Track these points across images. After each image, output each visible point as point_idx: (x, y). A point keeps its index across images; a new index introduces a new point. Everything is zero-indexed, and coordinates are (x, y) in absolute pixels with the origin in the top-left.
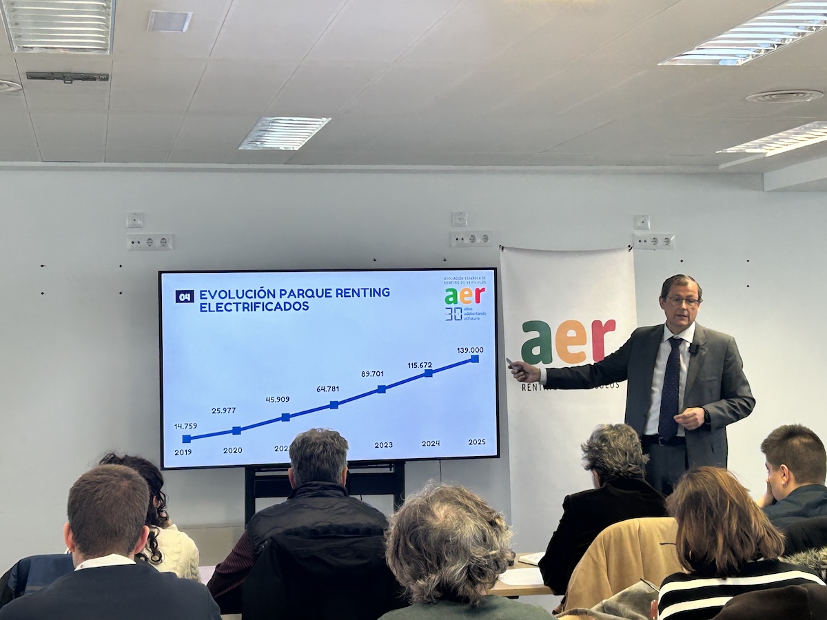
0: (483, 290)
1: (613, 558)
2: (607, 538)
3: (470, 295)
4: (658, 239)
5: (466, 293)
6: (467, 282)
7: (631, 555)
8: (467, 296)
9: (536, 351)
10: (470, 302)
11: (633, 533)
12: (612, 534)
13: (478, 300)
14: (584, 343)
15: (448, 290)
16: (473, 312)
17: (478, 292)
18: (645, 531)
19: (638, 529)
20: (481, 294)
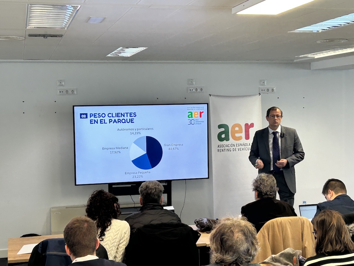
0: (203, 112)
1: (270, 233)
2: (268, 226)
3: (198, 114)
4: (269, 90)
5: (196, 113)
6: (196, 109)
7: (278, 232)
8: (196, 115)
9: (223, 136)
10: (198, 117)
11: (278, 223)
12: (270, 224)
13: (201, 116)
14: (242, 132)
15: (189, 113)
16: (199, 121)
17: (201, 113)
18: (283, 222)
19: (280, 222)
20: (202, 114)
